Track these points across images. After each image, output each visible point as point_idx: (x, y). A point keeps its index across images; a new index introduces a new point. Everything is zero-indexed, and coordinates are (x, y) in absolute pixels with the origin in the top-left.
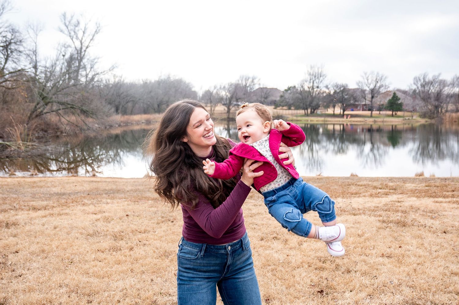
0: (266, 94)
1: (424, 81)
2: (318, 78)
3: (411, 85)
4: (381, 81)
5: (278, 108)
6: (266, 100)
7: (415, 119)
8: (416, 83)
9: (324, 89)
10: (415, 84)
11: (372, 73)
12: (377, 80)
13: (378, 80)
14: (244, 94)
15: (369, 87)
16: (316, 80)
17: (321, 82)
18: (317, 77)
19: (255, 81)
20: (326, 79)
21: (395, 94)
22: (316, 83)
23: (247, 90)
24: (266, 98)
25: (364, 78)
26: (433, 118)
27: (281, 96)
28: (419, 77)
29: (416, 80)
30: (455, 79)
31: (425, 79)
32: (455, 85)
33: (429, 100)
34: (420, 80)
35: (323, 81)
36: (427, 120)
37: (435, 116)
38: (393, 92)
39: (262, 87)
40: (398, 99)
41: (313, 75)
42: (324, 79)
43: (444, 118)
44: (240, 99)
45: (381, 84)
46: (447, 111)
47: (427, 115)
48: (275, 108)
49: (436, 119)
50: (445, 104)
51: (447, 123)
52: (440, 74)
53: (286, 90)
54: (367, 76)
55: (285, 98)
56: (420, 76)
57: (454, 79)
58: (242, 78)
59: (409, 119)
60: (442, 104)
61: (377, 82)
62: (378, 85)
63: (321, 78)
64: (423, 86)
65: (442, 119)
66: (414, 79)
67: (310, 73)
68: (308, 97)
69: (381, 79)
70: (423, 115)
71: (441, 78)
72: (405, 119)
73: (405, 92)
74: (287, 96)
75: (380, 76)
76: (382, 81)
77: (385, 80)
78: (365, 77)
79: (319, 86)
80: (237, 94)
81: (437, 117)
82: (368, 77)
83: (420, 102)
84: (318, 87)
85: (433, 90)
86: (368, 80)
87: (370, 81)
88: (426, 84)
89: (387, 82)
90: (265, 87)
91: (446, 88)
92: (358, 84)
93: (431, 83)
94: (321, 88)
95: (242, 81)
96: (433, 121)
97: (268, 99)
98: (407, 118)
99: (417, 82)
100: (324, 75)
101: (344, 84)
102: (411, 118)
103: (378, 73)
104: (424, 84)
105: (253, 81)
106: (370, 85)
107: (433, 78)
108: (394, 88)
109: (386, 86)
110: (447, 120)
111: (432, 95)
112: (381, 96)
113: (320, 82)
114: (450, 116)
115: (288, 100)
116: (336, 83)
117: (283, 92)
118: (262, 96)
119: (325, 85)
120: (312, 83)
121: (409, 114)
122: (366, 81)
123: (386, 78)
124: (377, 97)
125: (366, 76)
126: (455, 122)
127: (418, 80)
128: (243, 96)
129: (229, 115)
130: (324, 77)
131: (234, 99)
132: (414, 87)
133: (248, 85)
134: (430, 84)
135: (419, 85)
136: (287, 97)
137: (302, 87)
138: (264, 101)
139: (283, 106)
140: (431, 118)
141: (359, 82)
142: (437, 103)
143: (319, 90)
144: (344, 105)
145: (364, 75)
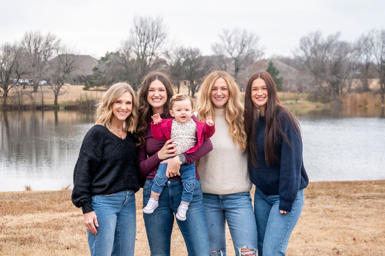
0: (67, 65)
1: (315, 45)
2: (153, 39)
3: (297, 50)
4: (249, 44)
5: (91, 89)
6: (66, 76)
7: (300, 104)
8: (304, 47)
9: (163, 57)
10: (302, 48)
11: (236, 31)
12: (244, 43)
13: (246, 42)
14: (33, 66)
15: (231, 54)
16: (149, 42)
17: (158, 44)
18: (151, 38)
19: (53, 43)
20: (165, 40)
21: (271, 64)
22: (151, 47)
23: (39, 59)
24: (67, 72)
25: (223, 40)
26: (329, 101)
27: (96, 69)
28: (308, 39)
29: (304, 42)
30: (362, 41)
31: (317, 40)
32: (362, 50)
33: (323, 74)
34: (309, 42)
35: (161, 45)
36: (319, 104)
37: (331, 98)
38: (269, 62)
39: (60, 53)
40: (276, 71)
41: (144, 34)
42: (162, 40)
43: (344, 100)
44: (23, 73)
45: (250, 49)
46: (350, 91)
47: (320, 97)
48: (86, 89)
49: (332, 102)
50: (347, 80)
51: (348, 108)
52: (338, 34)
53: (103, 59)
54: (228, 36)
55: (100, 72)
56: (310, 36)
57: (360, 40)
58: (28, 38)
59: (291, 103)
60: (343, 80)
61: (244, 45)
62: (246, 50)
63: (158, 39)
64: (314, 51)
65: (342, 103)
66: (301, 40)
67: (140, 31)
68: (136, 70)
69: (250, 41)
70: (313, 98)
71: (341, 39)
72: (286, 103)
73: (287, 61)
74: (103, 68)
75: (249, 36)
76: (251, 43)
77: (255, 42)
78: (225, 39)
79: (155, 52)
80: (18, 65)
81: (335, 99)
82: (230, 37)
83: (310, 77)
84: (153, 54)
85: (330, 57)
86: (229, 43)
87: (232, 44)
88: (318, 48)
89: (258, 46)
90: (65, 53)
91: (349, 55)
92: (214, 49)
93: (327, 47)
94: (158, 55)
95: (29, 43)
96: (328, 106)
97: (71, 73)
98: (288, 102)
99: (306, 46)
100: (163, 34)
101: (193, 49)
102: (295, 102)
103: (245, 32)
104: (316, 47)
105: (47, 44)
106: (233, 50)
107: (328, 39)
108: (274, 55)
109: (259, 51)
110: (348, 104)
111: (327, 67)
112: (251, 67)
113: (155, 47)
114: (352, 98)
115: (104, 75)
116: (182, 47)
117: (99, 61)
118: (59, 69)
119: (164, 51)
120: (143, 48)
121: (292, 95)
122: (227, 44)
123: (257, 39)
124: (244, 69)
125: (226, 36)
126: (360, 106)
127: (307, 43)
128: (32, 69)
129: (5, 101)
130: (162, 38)
131: (15, 75)
132: (301, 54)
133: (39, 51)
134: (324, 49)
135: (309, 51)
136: (103, 71)
137: (128, 53)
138: (63, 77)
139: (98, 85)
140: (325, 101)
141: (217, 45)
142: (335, 78)
143: (154, 58)
144: (194, 82)
145: (224, 35)
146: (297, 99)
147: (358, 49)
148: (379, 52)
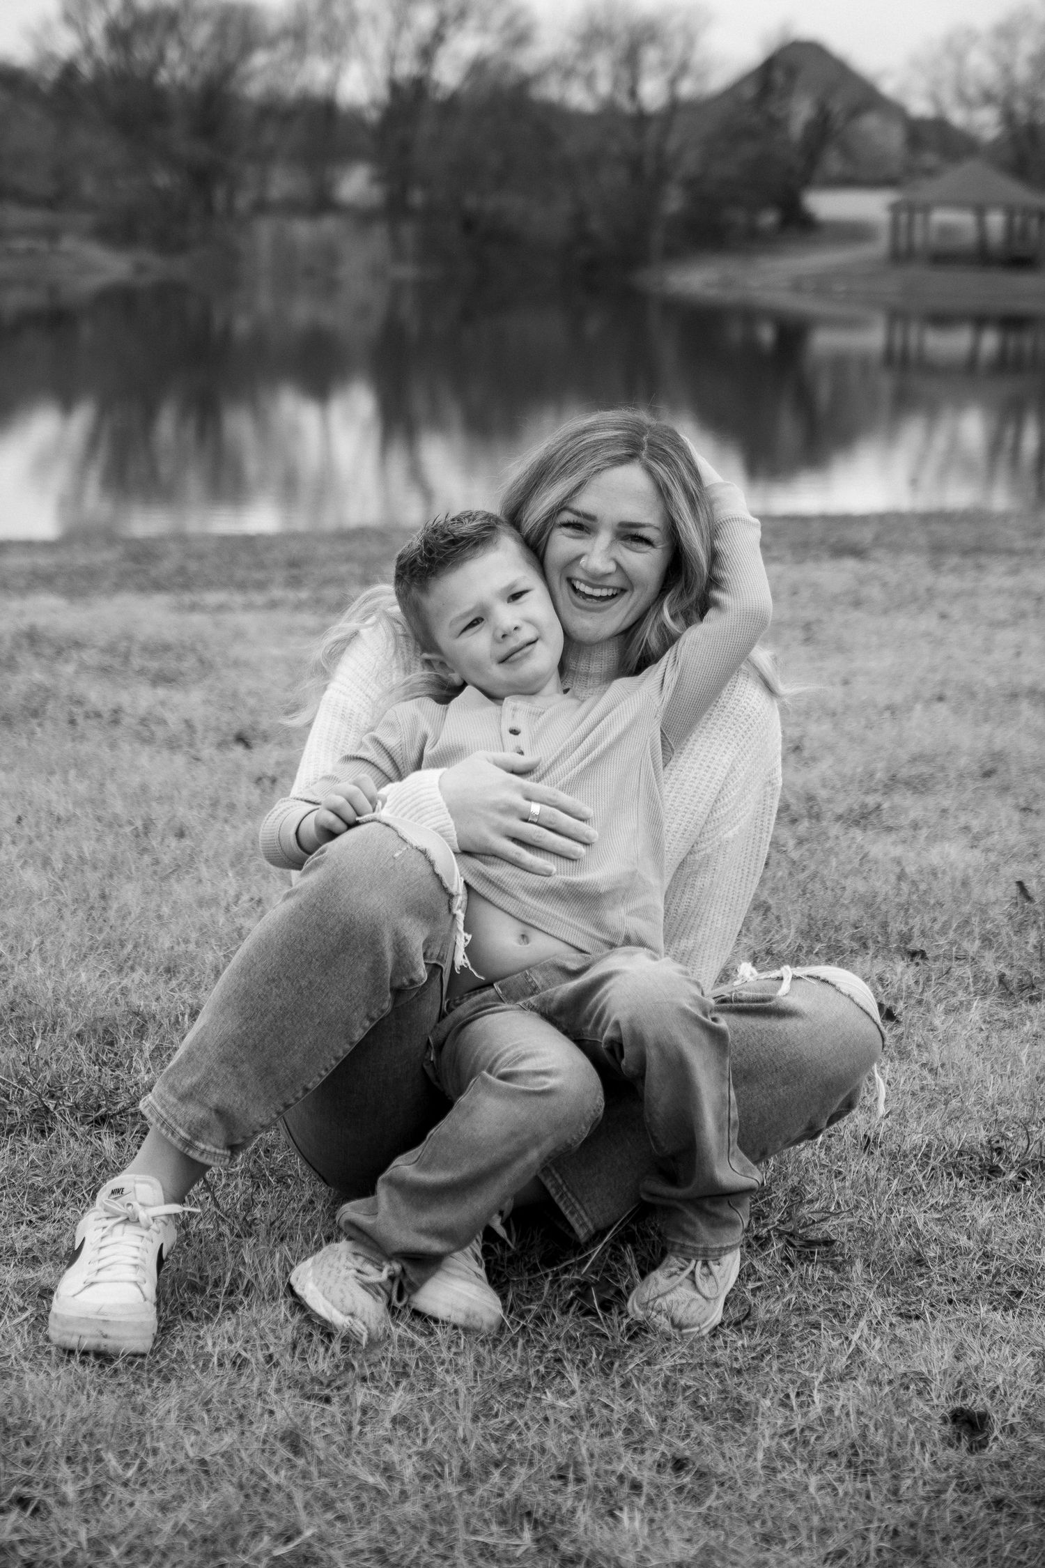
146: (52, 234)
147: (297, 34)
148: (377, 49)
